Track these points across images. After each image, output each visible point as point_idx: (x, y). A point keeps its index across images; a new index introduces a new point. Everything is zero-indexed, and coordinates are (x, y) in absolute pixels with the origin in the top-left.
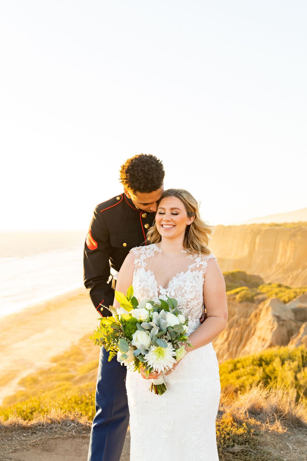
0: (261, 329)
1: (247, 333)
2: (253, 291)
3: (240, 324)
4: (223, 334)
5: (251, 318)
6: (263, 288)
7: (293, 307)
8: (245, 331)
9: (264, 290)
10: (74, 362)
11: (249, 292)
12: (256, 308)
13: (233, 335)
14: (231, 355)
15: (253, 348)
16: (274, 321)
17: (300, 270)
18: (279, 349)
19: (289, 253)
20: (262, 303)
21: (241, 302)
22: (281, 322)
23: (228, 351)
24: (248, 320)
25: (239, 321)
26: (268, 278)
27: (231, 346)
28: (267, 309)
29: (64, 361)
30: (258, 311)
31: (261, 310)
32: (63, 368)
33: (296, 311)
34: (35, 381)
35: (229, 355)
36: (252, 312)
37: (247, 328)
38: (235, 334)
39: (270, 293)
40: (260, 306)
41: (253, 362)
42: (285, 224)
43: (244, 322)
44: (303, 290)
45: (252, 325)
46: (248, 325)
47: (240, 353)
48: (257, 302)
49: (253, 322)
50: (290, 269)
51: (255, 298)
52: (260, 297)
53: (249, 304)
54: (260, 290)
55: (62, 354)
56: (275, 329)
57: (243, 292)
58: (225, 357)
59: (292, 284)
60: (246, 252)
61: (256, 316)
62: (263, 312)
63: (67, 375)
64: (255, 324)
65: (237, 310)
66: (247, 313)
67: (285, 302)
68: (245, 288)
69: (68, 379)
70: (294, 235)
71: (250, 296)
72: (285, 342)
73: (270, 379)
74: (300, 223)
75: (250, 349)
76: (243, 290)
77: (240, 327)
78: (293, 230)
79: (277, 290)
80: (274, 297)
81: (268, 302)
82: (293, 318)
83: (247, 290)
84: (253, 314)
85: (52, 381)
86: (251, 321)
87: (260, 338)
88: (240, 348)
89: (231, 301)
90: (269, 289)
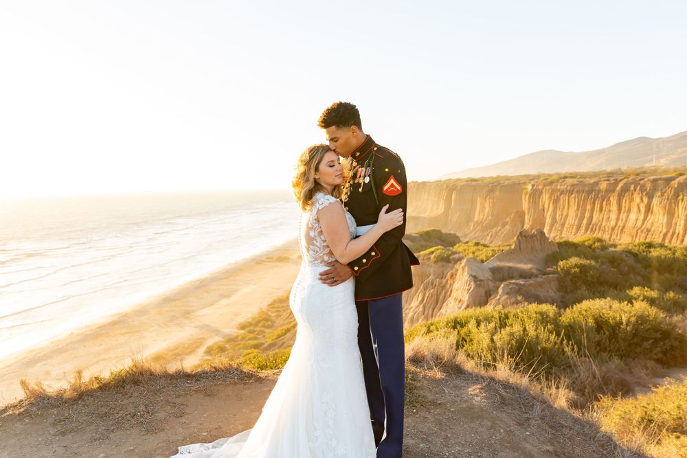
0: (457, 290)
1: (443, 294)
2: (449, 250)
3: (435, 285)
4: (418, 296)
5: (447, 278)
6: (459, 247)
7: (491, 266)
8: (440, 293)
9: (460, 249)
10: (263, 329)
11: (444, 251)
12: (452, 268)
13: (428, 297)
14: (427, 318)
15: (449, 311)
16: (470, 282)
17: (499, 228)
18: (475, 310)
19: (487, 210)
20: (459, 262)
21: (435, 262)
22: (478, 283)
23: (424, 314)
24: (444, 281)
25: (435, 282)
26: (465, 236)
27: (426, 309)
28: (463, 268)
29: (252, 328)
30: (454, 271)
31: (457, 270)
32: (251, 335)
33: (494, 271)
34: (222, 349)
35: (425, 318)
36: (448, 272)
37: (442, 290)
38: (430, 295)
39: (467, 251)
40: (457, 266)
41: (447, 324)
42: (483, 179)
43: (439, 284)
44: (501, 248)
45: (448, 286)
46: (444, 286)
47: (436, 316)
48: (453, 262)
49: (449, 282)
50: (488, 227)
51: (451, 257)
52: (456, 256)
53: (444, 263)
54: (457, 249)
55: (250, 320)
56: (472, 289)
57: (438, 252)
58: (420, 321)
59: (491, 243)
60: (441, 209)
61: (452, 276)
62: (460, 272)
63: (255, 342)
64: (451, 285)
65: (432, 270)
66: (443, 274)
67: (482, 261)
68: (440, 247)
69: (256, 347)
70: (492, 191)
71: (445, 255)
72: (483, 302)
73: (466, 341)
74: (498, 177)
75: (446, 311)
76: (438, 249)
78: (490, 185)
79: (474, 248)
80: (471, 255)
81: (464, 262)
82: (490, 278)
83: (442, 249)
84: (449, 274)
85: (239, 349)
86: (447, 282)
87: (456, 299)
88: (436, 310)
89: (425, 261)
90: (466, 247)
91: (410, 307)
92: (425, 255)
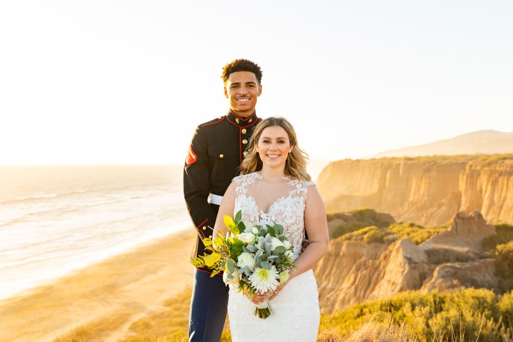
0: (391, 272)
1: (375, 276)
2: (383, 231)
3: (368, 267)
4: (350, 277)
5: (380, 260)
6: (393, 227)
7: (426, 248)
8: (373, 274)
9: (395, 230)
11: (378, 232)
12: (386, 249)
13: (360, 278)
14: (359, 300)
15: (381, 293)
16: (405, 264)
17: (435, 209)
18: (409, 293)
19: (422, 190)
20: (393, 244)
21: (369, 243)
22: (413, 265)
23: (355, 295)
24: (377, 262)
25: (367, 263)
26: (399, 216)
27: (358, 290)
28: (398, 250)
29: (178, 305)
30: (387, 252)
31: (391, 252)
33: (429, 253)
34: (147, 326)
35: (356, 300)
36: (381, 253)
37: (375, 271)
38: (363, 277)
39: (401, 232)
40: (391, 247)
41: (381, 307)
42: (419, 158)
43: (373, 264)
44: (437, 230)
45: (381, 268)
46: (377, 268)
47: (368, 298)
48: (386, 243)
49: (382, 264)
50: (423, 208)
51: (385, 238)
52: (390, 237)
53: (378, 244)
54: (391, 229)
55: (176, 297)
56: (406, 272)
57: (372, 232)
58: (352, 302)
59: (426, 223)
60: (375, 188)
61: (385, 257)
62: (394, 254)
63: (181, 319)
64: (385, 267)
65: (364, 251)
66: (376, 255)
67: (417, 243)
68: (373, 227)
69: (182, 324)
70: (428, 170)
71: (379, 236)
72: (417, 285)
74: (435, 156)
75: (379, 293)
76: (371, 230)
77: (368, 270)
78: (427, 165)
79: (409, 230)
80: (405, 237)
81: (398, 243)
82: (425, 261)
83: (376, 230)
84: (382, 256)
85: (165, 326)
86: (380, 263)
87: (389, 281)
88: (368, 292)
89: (358, 242)
90: (400, 228)
91: (341, 288)
92: (358, 235)
